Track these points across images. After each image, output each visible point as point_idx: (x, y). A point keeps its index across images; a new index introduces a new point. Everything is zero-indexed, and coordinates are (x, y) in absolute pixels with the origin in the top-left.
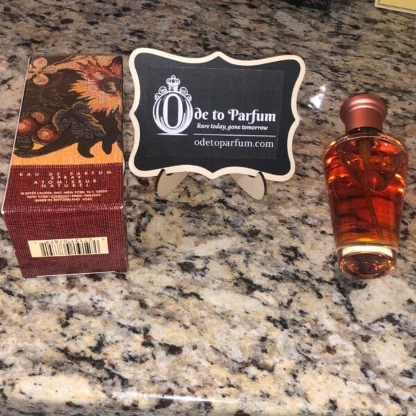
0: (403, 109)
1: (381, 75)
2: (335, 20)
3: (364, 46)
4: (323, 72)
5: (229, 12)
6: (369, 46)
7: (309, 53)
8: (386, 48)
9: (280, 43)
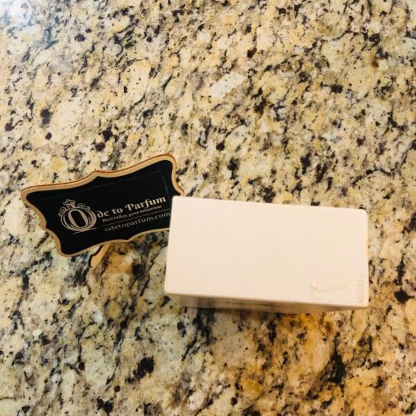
0: (89, 163)
1: (140, 154)
2: (233, 129)
3: (187, 148)
4: (143, 103)
5: (239, 34)
6: (187, 153)
7: (173, 96)
8: (186, 170)
9: (189, 73)
